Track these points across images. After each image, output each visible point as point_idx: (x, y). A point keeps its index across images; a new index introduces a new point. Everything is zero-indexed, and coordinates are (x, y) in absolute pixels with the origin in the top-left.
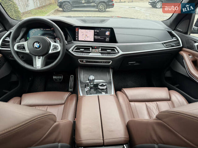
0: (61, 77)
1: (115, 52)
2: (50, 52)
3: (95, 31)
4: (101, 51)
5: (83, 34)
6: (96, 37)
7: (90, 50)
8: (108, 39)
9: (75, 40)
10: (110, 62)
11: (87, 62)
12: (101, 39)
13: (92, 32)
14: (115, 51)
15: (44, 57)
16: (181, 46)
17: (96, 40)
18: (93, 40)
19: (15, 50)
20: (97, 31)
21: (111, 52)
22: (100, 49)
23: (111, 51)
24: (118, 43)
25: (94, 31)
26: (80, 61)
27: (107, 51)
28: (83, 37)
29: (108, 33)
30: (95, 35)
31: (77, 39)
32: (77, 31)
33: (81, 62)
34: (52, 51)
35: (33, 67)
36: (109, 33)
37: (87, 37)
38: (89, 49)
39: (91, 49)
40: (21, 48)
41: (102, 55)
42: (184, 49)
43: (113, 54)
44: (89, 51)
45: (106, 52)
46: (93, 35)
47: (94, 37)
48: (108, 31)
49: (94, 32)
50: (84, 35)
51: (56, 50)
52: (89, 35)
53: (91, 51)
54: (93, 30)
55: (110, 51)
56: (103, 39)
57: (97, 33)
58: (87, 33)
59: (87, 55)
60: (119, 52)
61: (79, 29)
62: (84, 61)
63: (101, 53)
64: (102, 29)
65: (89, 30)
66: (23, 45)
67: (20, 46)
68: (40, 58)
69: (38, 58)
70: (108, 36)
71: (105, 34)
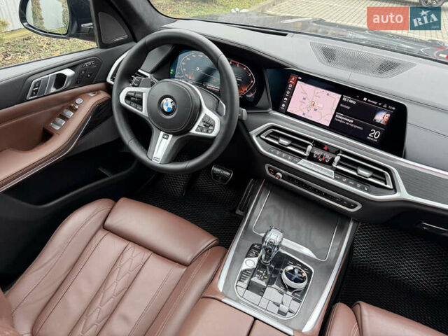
0: (228, 174)
1: (383, 184)
2: (193, 131)
3: (344, 99)
4: (339, 164)
5: (305, 96)
6: (340, 117)
7: (305, 151)
8: (375, 135)
9: (276, 108)
10: (356, 206)
11: (285, 177)
12: (356, 127)
13: (336, 97)
14: (385, 182)
15: (177, 138)
17: (335, 126)
18: (327, 124)
19: (121, 101)
20: (351, 101)
21: (370, 179)
22: (337, 158)
23: (372, 177)
24: (404, 158)
25: (342, 98)
26: (269, 168)
27: (356, 171)
28: (304, 106)
29: (382, 117)
30: (339, 109)
31: (283, 105)
32: (291, 86)
33: (270, 171)
34: (197, 130)
35: (147, 155)
36: (386, 118)
37: (312, 109)
38: (306, 145)
39: (310, 148)
40: (134, 101)
41: (335, 179)
43: (373, 187)
44: (303, 153)
45: (354, 173)
46: (335, 108)
47: (335, 114)
49: (341, 101)
50: (308, 102)
51: (207, 132)
52: (321, 106)
53: (307, 154)
54: (340, 96)
55: (366, 174)
56: (361, 128)
57: (349, 108)
58: (319, 97)
59: (292, 161)
60: (395, 189)
61: (300, 80)
62: (278, 174)
63: (337, 171)
64: (365, 99)
65: (328, 92)
66: (140, 95)
67: (133, 94)
68: (167, 138)
69: (163, 137)
70: (379, 124)
71: (374, 116)
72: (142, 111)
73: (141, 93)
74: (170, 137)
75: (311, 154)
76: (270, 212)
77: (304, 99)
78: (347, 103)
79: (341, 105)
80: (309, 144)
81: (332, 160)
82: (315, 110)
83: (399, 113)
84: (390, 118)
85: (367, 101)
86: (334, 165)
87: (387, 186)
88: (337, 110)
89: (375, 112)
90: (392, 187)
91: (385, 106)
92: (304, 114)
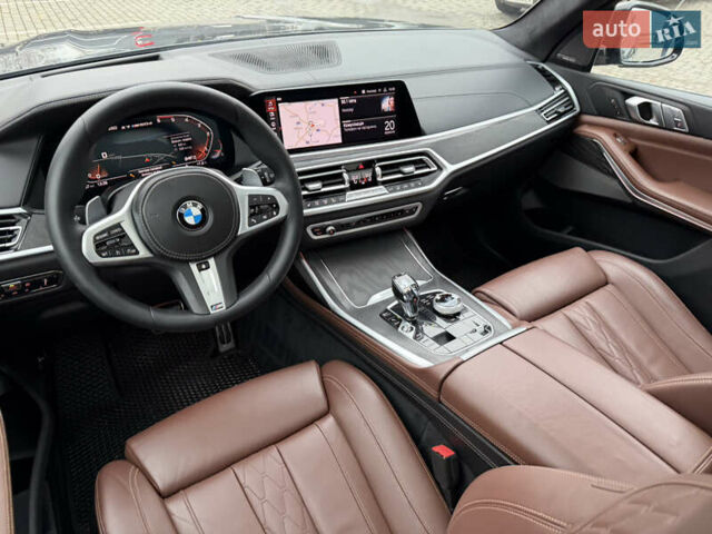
1: (427, 170)
3: (343, 102)
4: (383, 175)
5: (297, 119)
6: (348, 125)
7: (343, 182)
8: (390, 127)
10: (417, 208)
11: (339, 227)
12: (368, 128)
13: (332, 106)
14: (428, 167)
15: (224, 257)
16: (578, 109)
17: (349, 139)
18: (339, 140)
19: (91, 260)
20: (351, 101)
21: (416, 172)
22: (378, 170)
23: (416, 169)
24: (424, 134)
25: (340, 102)
26: (313, 230)
27: (400, 172)
28: (302, 133)
29: (387, 104)
30: (343, 117)
32: (272, 114)
33: (315, 234)
35: (192, 312)
36: (392, 103)
37: (314, 132)
38: (340, 175)
39: (346, 176)
41: (390, 192)
42: (586, 118)
43: (422, 179)
44: (342, 186)
45: (400, 176)
46: (338, 117)
47: (342, 125)
49: (341, 106)
50: (304, 125)
51: (272, 216)
52: (322, 122)
53: (347, 185)
54: (336, 101)
55: (412, 168)
56: (375, 127)
57: (351, 110)
58: (314, 112)
59: (338, 202)
60: (440, 168)
61: (280, 102)
62: (330, 228)
63: (384, 183)
64: (363, 92)
65: (321, 101)
66: (119, 230)
67: (105, 235)
68: (208, 267)
69: (200, 270)
70: (388, 113)
71: (380, 106)
72: (137, 253)
73: (118, 225)
74: (212, 261)
75: (351, 182)
77: (298, 123)
78: (348, 105)
79: (344, 110)
80: (341, 173)
81: (374, 175)
82: (318, 130)
83: (400, 90)
84: (395, 100)
85: (366, 94)
86: (379, 179)
87: (432, 169)
88: (341, 119)
90: (435, 168)
91: (385, 90)
92: (308, 143)
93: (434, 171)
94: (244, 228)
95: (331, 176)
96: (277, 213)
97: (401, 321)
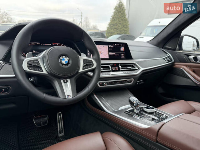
0: (46, 119)
3: (109, 47)
4: (122, 68)
6: (111, 54)
7: (109, 69)
8: (123, 55)
10: (132, 80)
11: (108, 84)
12: (117, 55)
13: (106, 47)
14: (135, 68)
16: (173, 61)
17: (111, 58)
18: (108, 58)
19: (25, 69)
20: (112, 47)
21: (132, 69)
25: (108, 46)
26: (99, 83)
27: (127, 68)
29: (122, 49)
30: (109, 51)
34: (83, 69)
35: (60, 97)
36: (124, 49)
39: (110, 67)
41: (124, 74)
42: (176, 63)
47: (109, 53)
48: (123, 46)
52: (102, 52)
53: (111, 70)
54: (107, 46)
55: (130, 67)
56: (118, 55)
57: (112, 49)
59: (108, 75)
60: (139, 69)
62: (105, 83)
63: (122, 71)
64: (116, 45)
65: (103, 46)
66: (37, 62)
67: (32, 62)
68: (67, 82)
69: (64, 82)
70: (122, 52)
71: (120, 49)
72: (42, 71)
73: (37, 60)
74: (69, 80)
76: (109, 101)
79: (110, 49)
80: (109, 66)
81: (119, 68)
82: (102, 54)
83: (126, 45)
84: (124, 48)
86: (121, 69)
87: (136, 69)
89: (120, 48)
90: (138, 68)
91: (122, 45)
93: (137, 69)
94: (81, 70)
95: (106, 67)
96: (93, 67)
97: (133, 114)
